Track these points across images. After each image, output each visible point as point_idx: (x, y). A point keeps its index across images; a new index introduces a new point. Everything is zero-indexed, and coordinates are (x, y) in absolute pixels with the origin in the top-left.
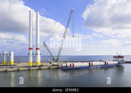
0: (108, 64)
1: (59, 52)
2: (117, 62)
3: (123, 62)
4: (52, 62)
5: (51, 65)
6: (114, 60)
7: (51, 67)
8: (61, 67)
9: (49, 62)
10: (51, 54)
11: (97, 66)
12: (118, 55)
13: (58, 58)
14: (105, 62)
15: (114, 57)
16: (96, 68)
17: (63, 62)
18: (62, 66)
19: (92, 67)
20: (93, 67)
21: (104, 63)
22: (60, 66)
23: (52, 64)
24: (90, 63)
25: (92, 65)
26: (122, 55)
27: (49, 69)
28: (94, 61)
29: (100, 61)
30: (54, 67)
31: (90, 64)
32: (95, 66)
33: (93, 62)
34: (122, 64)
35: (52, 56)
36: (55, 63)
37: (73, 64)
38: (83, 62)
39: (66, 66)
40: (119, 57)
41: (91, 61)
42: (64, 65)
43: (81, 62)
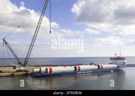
0: (102, 68)
1: (29, 53)
2: (116, 66)
3: (124, 65)
4: (18, 67)
5: (15, 70)
6: (111, 63)
7: (15, 74)
8: (31, 73)
9: (12, 66)
10: (15, 55)
11: (86, 71)
12: (117, 56)
13: (27, 61)
14: (99, 66)
15: (111, 59)
16: (85, 73)
17: (34, 66)
18: (33, 72)
19: (79, 73)
20: (81, 73)
21: (97, 67)
22: (30, 71)
23: (18, 69)
24: (77, 66)
25: (79, 69)
26: (122, 56)
27: (12, 76)
28: (82, 65)
29: (90, 64)
30: (20, 73)
31: (75, 68)
32: (84, 71)
33: (80, 66)
34: (122, 68)
35: (18, 59)
36: (22, 68)
37: (51, 69)
38: (65, 66)
39: (40, 72)
40: (119, 58)
41: (77, 64)
42: (36, 70)
43: (62, 66)
